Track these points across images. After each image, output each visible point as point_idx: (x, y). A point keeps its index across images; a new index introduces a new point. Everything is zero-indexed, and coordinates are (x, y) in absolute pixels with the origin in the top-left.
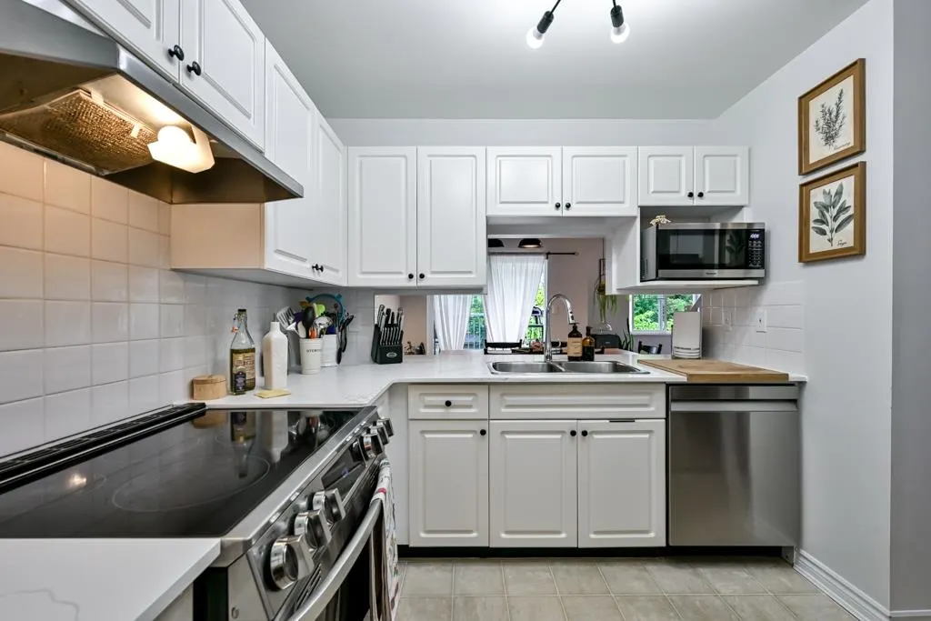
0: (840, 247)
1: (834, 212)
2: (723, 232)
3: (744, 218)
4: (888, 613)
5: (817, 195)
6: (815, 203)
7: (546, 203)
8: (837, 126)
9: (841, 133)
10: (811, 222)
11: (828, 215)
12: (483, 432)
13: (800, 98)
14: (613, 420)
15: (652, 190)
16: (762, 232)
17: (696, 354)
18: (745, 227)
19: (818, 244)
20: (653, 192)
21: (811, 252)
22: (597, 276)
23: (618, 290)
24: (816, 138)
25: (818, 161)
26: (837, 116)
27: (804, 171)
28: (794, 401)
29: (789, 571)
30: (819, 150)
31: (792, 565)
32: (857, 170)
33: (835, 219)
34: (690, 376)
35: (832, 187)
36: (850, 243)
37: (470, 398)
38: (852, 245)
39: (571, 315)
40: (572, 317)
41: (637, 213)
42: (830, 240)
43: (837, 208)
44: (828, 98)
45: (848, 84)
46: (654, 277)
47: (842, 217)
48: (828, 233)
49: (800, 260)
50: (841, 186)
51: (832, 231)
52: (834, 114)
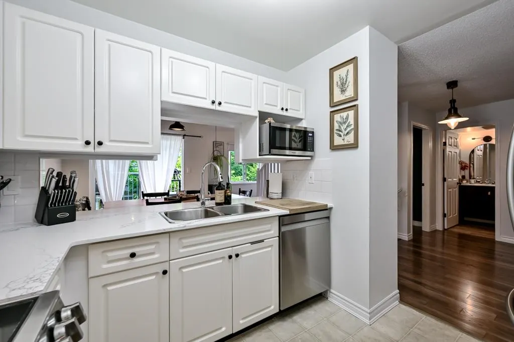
0: (347, 143)
1: (345, 126)
2: (291, 130)
3: (303, 125)
4: (369, 311)
5: (337, 117)
6: (337, 121)
7: (206, 99)
8: (346, 86)
9: (348, 89)
10: (335, 130)
11: (342, 128)
12: (165, 272)
13: (331, 69)
14: (252, 243)
15: (265, 103)
16: (313, 133)
17: (280, 196)
18: (303, 129)
19: (338, 141)
20: (266, 104)
21: (335, 144)
22: (212, 151)
23: (243, 160)
24: (337, 91)
25: (339, 101)
26: (346, 81)
27: (332, 105)
28: (328, 218)
29: (326, 302)
30: (338, 97)
31: (327, 298)
32: (354, 108)
33: (345, 130)
34: (290, 210)
35: (344, 114)
36: (352, 142)
37: (153, 247)
38: (353, 142)
39: (220, 176)
40: (222, 177)
41: (257, 114)
42: (343, 140)
43: (346, 124)
44: (342, 72)
45: (351, 67)
46: (268, 153)
47: (349, 129)
48: (342, 135)
49: (330, 149)
50: (348, 114)
51: (344, 135)
52: (345, 80)
